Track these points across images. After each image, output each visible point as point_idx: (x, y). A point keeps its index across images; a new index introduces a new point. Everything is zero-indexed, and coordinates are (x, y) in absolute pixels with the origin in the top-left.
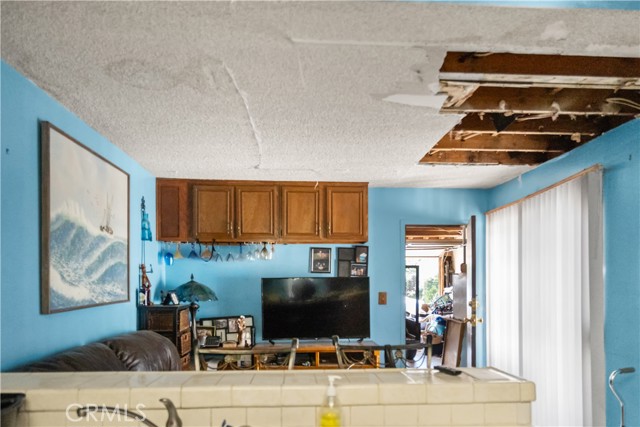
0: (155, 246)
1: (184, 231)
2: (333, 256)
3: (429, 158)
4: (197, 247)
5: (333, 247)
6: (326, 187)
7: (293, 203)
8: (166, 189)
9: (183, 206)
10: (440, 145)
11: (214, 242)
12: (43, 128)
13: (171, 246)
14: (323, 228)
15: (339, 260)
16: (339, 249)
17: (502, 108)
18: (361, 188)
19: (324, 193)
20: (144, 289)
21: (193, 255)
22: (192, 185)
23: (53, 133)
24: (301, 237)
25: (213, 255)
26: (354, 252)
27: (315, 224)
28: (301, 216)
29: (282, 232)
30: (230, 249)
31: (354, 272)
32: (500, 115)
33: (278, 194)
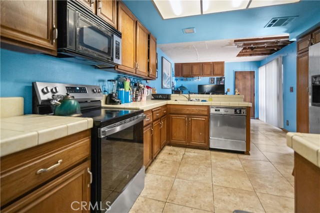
0: (174, 78)
1: (180, 75)
2: (215, 80)
3: (238, 55)
4: (183, 78)
5: (215, 77)
6: (213, 63)
7: (206, 67)
8: (177, 65)
9: (180, 69)
10: (240, 53)
11: (187, 77)
12: (162, 58)
13: (177, 78)
14: (213, 73)
15: (217, 81)
16: (217, 78)
17: (252, 46)
18: (222, 63)
19: (213, 64)
20: (173, 87)
21: (182, 80)
22: (182, 64)
23: (164, 59)
24: (208, 75)
25: (187, 80)
26: (221, 79)
27: (211, 72)
28: (207, 70)
29: (202, 74)
30: (190, 78)
31: (221, 84)
32: (252, 47)
33: (202, 65)
